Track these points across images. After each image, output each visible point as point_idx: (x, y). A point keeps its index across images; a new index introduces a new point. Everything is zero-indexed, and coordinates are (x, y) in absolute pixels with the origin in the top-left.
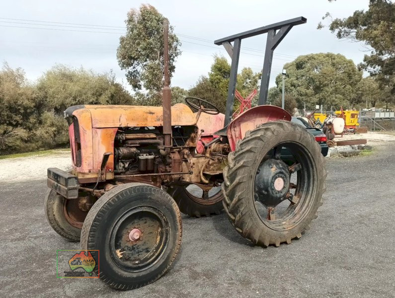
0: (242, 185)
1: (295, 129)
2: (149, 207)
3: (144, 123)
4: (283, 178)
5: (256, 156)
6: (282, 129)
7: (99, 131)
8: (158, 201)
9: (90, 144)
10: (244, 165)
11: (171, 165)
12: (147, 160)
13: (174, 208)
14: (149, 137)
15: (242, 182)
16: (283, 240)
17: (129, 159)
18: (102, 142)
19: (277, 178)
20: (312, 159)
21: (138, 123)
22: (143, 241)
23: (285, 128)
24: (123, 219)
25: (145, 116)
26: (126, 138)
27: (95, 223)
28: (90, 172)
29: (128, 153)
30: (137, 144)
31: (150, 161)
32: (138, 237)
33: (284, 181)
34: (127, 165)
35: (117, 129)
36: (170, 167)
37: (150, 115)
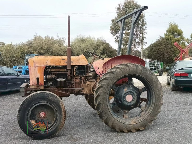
0: (100, 97)
1: (137, 68)
2: (47, 103)
3: (59, 64)
4: (132, 95)
5: (109, 82)
6: (127, 68)
7: (37, 68)
8: (52, 100)
9: (33, 73)
10: (102, 86)
11: (74, 85)
12: (61, 81)
13: (61, 105)
14: (62, 70)
15: (100, 95)
16: (129, 130)
17: (52, 80)
18: (38, 72)
19: (127, 95)
20: (150, 85)
21: (56, 64)
22: (47, 118)
23: (130, 67)
24: (34, 107)
25: (60, 61)
26: (50, 71)
27: (21, 107)
28: (33, 85)
29: (50, 77)
30: (56, 73)
31: (62, 82)
32: (43, 116)
33: (133, 96)
34: (51, 83)
35: (45, 67)
36: (73, 85)
37: (62, 60)
